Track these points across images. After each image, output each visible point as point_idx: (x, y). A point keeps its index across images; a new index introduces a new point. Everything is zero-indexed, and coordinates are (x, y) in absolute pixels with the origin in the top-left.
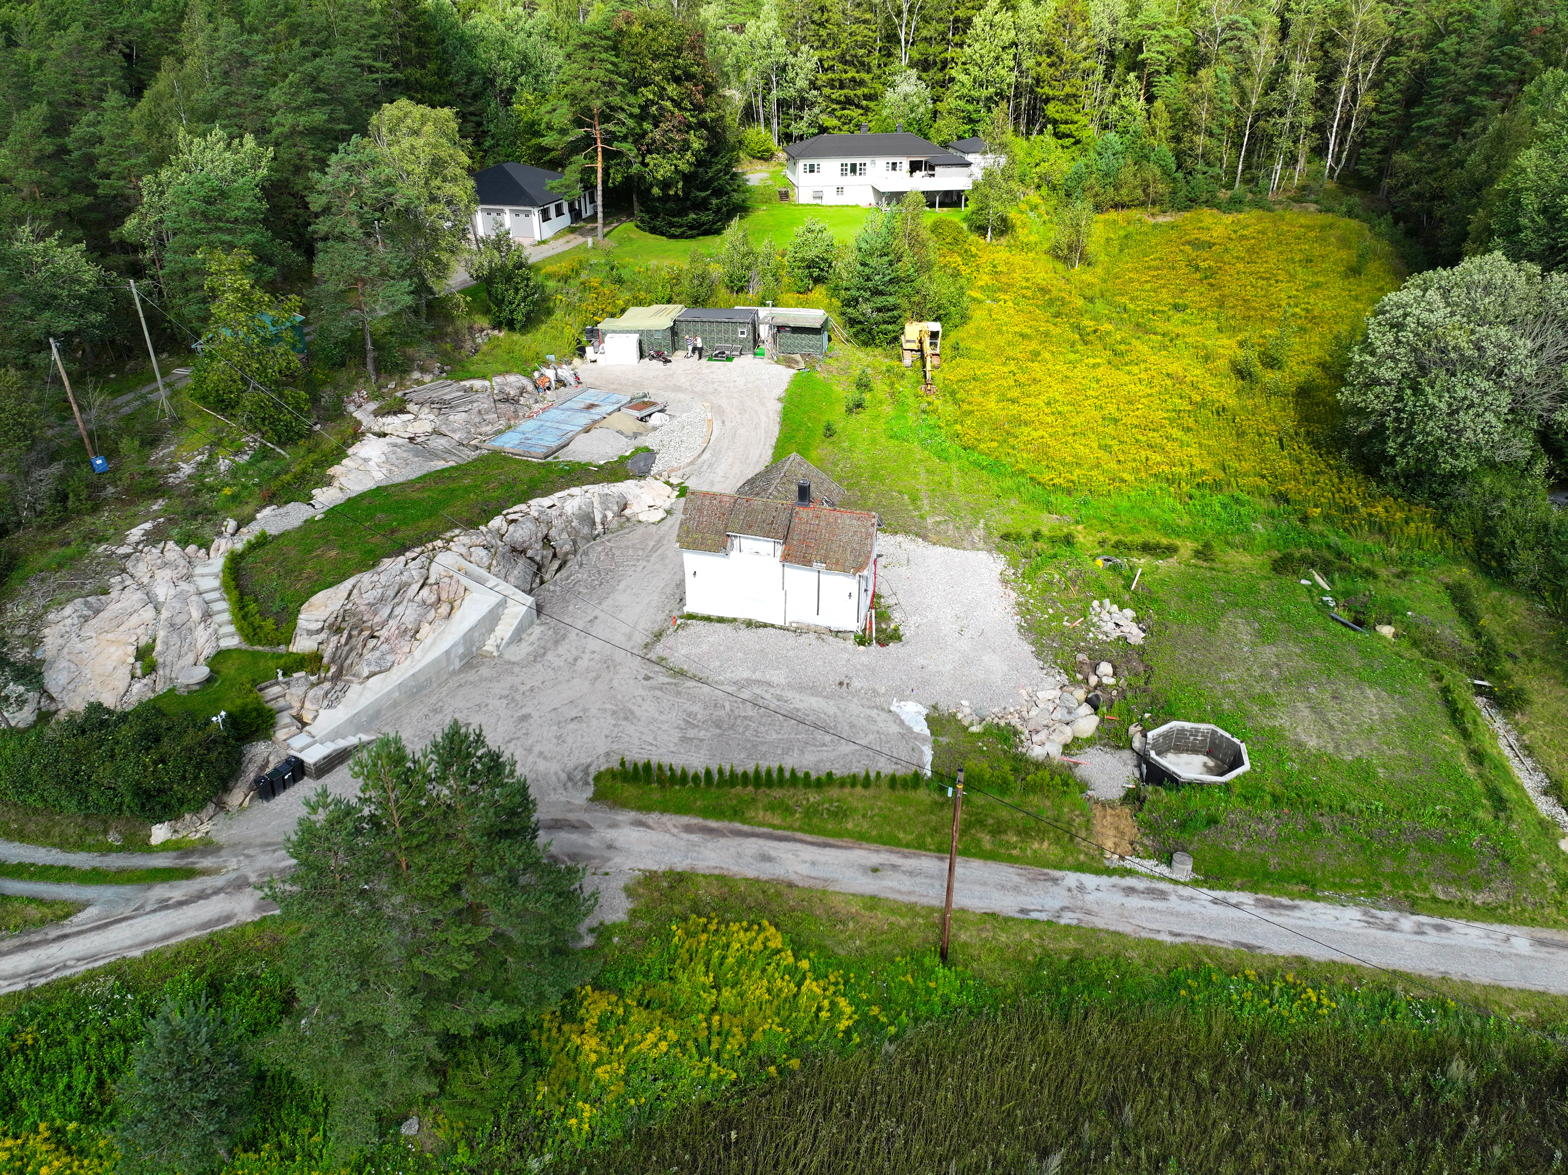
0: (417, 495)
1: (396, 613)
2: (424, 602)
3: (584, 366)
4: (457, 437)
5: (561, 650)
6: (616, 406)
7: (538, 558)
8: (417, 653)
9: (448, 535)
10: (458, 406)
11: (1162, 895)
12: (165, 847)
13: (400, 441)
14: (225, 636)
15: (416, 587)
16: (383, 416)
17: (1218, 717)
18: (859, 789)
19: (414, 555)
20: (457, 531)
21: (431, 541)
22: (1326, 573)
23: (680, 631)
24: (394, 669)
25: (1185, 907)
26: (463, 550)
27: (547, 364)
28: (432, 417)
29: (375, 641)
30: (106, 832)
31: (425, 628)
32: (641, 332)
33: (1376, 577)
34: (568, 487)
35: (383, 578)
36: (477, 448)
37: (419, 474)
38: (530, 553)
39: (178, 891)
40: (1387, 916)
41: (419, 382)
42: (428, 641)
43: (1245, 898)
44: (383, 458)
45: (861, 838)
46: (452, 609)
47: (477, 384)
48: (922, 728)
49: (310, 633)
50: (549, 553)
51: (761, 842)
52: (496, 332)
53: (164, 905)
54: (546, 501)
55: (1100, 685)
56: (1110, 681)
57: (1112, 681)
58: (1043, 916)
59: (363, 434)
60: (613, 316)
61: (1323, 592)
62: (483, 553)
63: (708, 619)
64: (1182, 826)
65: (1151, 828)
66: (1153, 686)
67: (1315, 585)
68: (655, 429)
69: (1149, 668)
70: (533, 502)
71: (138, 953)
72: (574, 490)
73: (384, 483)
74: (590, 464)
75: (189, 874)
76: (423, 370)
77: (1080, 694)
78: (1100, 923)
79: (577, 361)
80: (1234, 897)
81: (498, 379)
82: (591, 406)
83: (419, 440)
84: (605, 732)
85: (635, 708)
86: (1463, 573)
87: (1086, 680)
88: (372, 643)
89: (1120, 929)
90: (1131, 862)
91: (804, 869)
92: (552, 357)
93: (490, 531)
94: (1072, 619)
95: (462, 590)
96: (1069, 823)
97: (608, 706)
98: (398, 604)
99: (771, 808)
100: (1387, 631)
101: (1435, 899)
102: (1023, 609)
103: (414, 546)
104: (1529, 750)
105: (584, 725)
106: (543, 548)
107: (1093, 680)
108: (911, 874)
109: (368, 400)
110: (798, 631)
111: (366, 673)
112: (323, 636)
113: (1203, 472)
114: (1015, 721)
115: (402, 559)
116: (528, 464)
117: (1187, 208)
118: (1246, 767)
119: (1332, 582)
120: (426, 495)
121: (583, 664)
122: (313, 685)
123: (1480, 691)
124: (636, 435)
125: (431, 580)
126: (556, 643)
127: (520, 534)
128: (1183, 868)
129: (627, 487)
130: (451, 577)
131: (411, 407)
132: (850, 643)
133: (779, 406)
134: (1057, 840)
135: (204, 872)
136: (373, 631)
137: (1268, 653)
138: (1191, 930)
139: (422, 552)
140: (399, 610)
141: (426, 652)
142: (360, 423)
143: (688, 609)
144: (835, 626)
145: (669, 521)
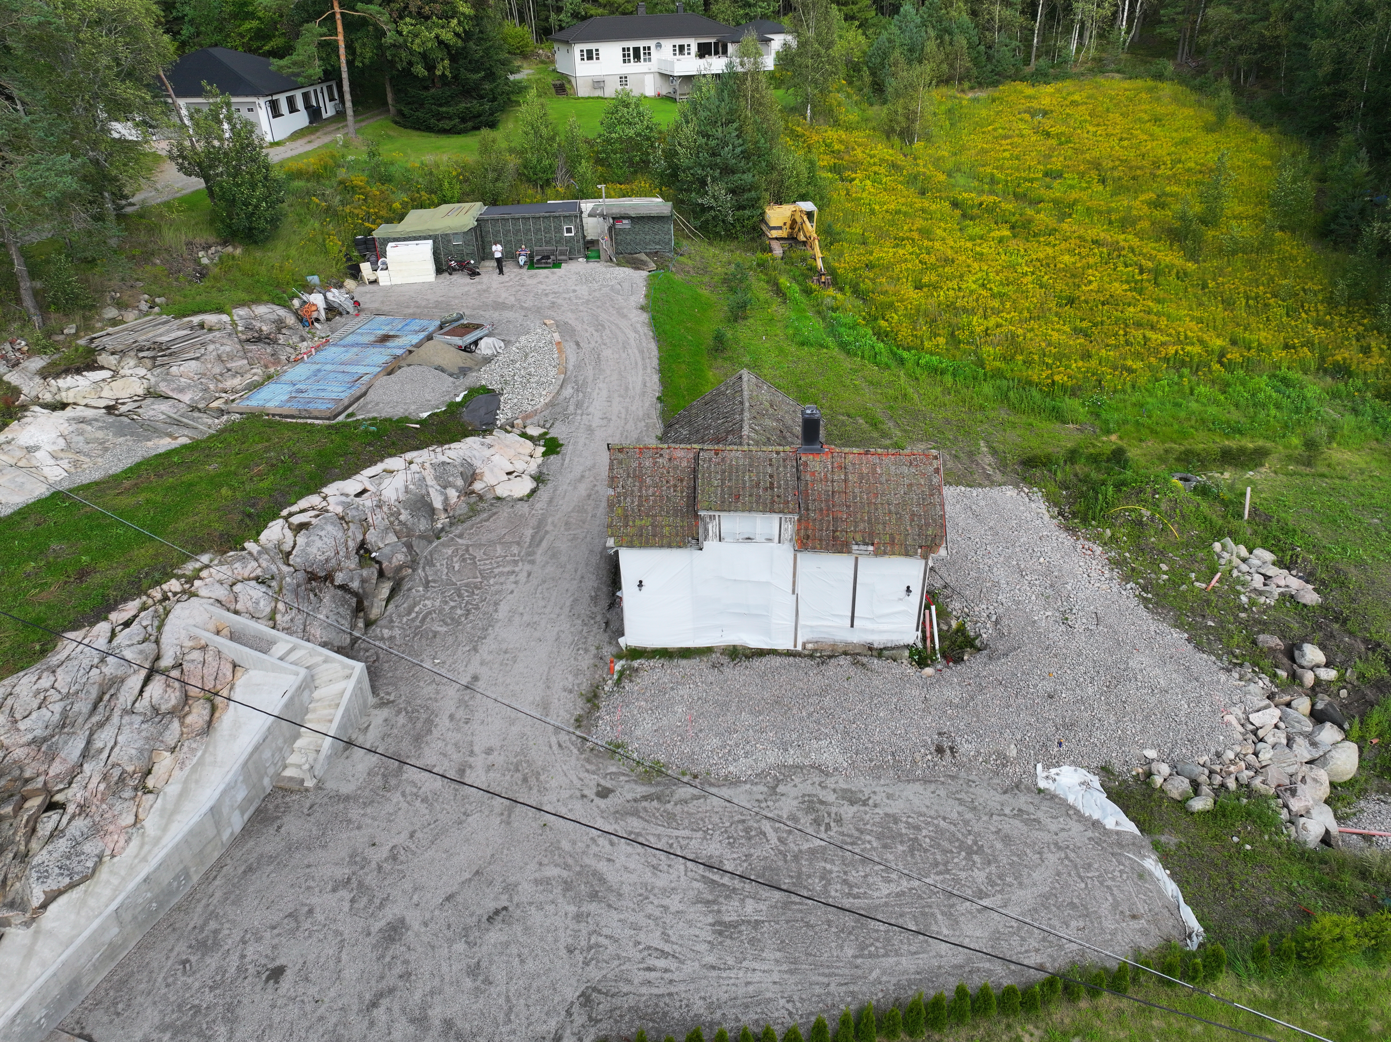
0: (127, 501)
1: (98, 744)
2: (155, 710)
3: (362, 289)
4: (186, 398)
6: (422, 335)
7: (355, 585)
8: (151, 823)
9: (190, 567)
10: (182, 351)
13: (90, 413)
15: (135, 681)
16: (57, 376)
19: (125, 616)
20: (205, 559)
21: (158, 583)
23: (627, 685)
24: (104, 874)
26: (221, 593)
27: (310, 289)
28: (142, 371)
29: (54, 816)
31: (165, 761)
32: (435, 239)
34: (382, 461)
35: (63, 679)
36: (221, 412)
37: (128, 462)
38: (340, 578)
41: (114, 322)
42: (172, 790)
44: (62, 443)
46: (214, 709)
47: (210, 319)
48: (1116, 820)
50: (371, 572)
52: (230, 249)
54: (352, 485)
55: (1320, 684)
56: (1329, 676)
57: (1333, 676)
59: (24, 408)
60: (389, 221)
62: (257, 592)
63: (665, 654)
68: (487, 360)
70: (332, 489)
72: (391, 463)
73: (66, 486)
74: (406, 419)
76: (121, 305)
77: (1305, 706)
79: (350, 284)
81: (242, 312)
82: (385, 339)
83: (123, 409)
84: (565, 939)
85: (602, 866)
87: (1297, 679)
88: (50, 821)
92: (314, 279)
93: (264, 550)
94: (1206, 579)
95: (227, 670)
97: (552, 872)
98: (101, 725)
102: (1124, 570)
103: (125, 600)
105: (518, 928)
106: (361, 565)
107: (1307, 678)
109: (31, 353)
110: (820, 655)
111: (37, 898)
114: (1246, 776)
115: (103, 628)
116: (311, 429)
120: (141, 498)
124: (464, 371)
125: (166, 662)
126: (417, 740)
127: (319, 547)
130: (204, 648)
131: (103, 359)
132: (909, 666)
133: (645, 317)
136: (51, 794)
139: (144, 608)
140: (104, 738)
141: (169, 816)
142: (16, 391)
143: (630, 639)
144: (878, 640)
145: (544, 494)
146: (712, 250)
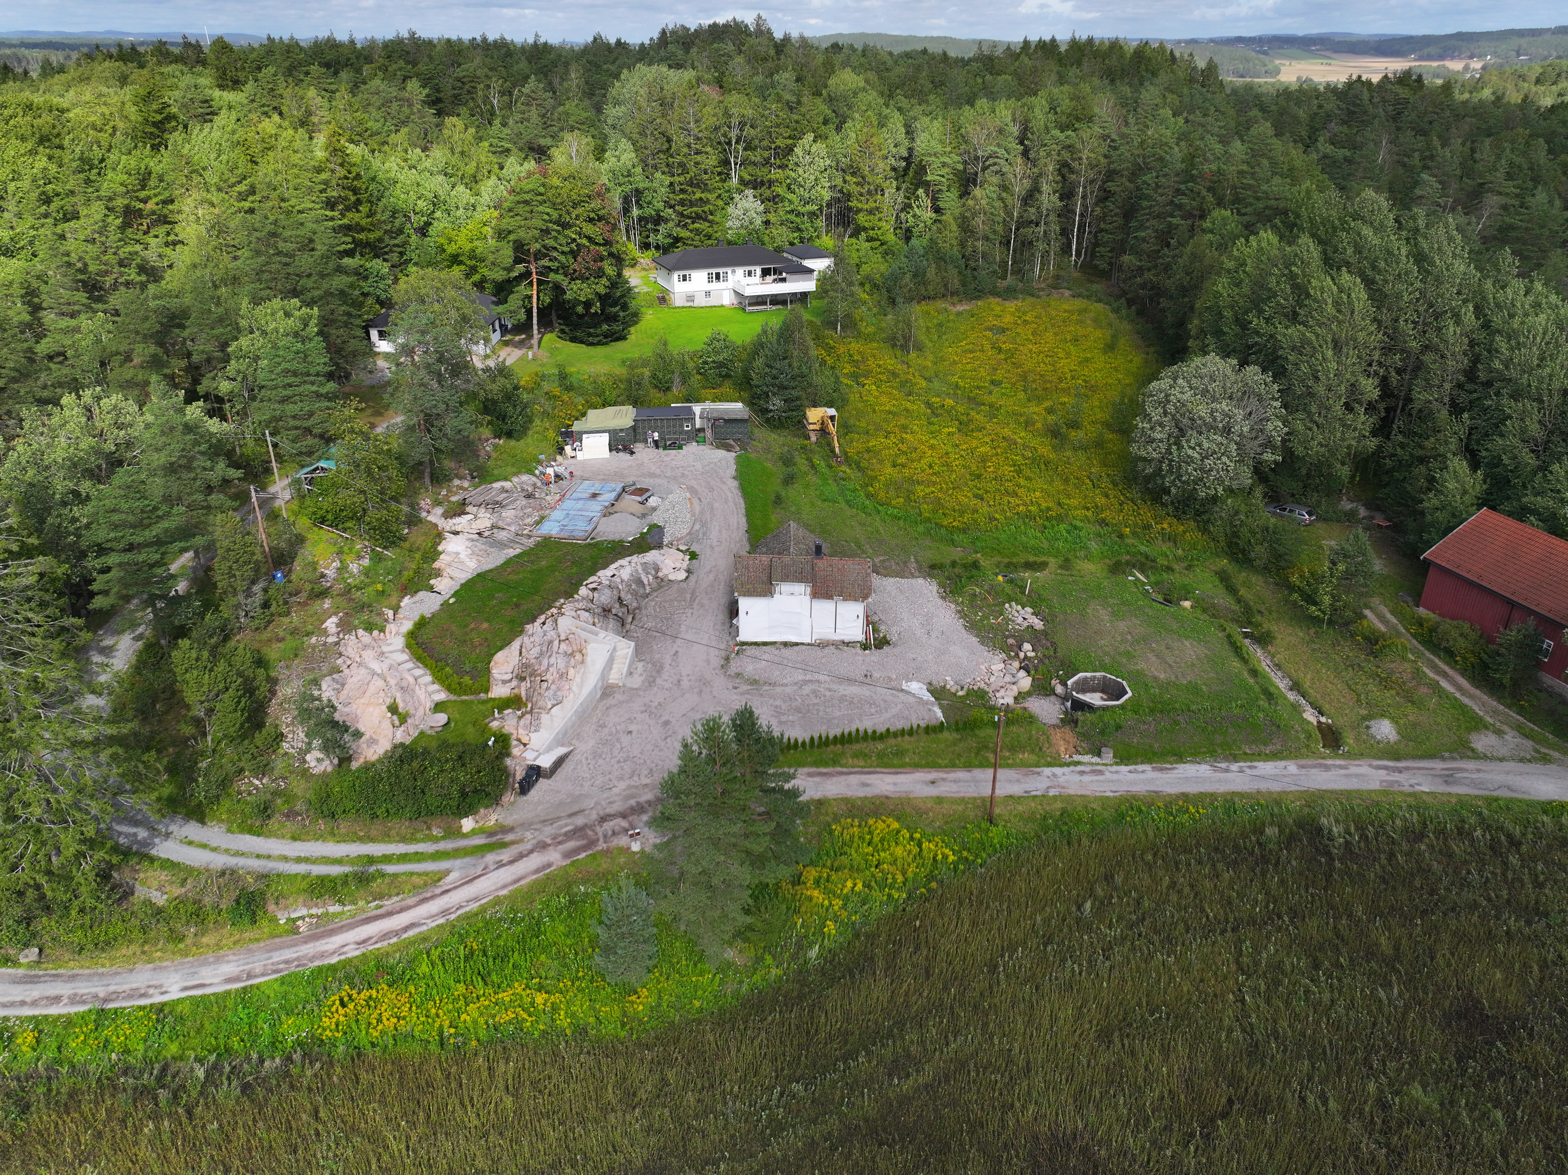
0: (514, 577)
1: (551, 662)
2: (565, 653)
4: (513, 528)
5: (665, 675)
6: (615, 494)
7: (620, 614)
8: (575, 690)
9: (558, 604)
10: (507, 505)
11: (1101, 773)
12: (473, 833)
13: (472, 536)
14: (434, 692)
15: (556, 643)
16: (450, 518)
17: (1103, 668)
18: (907, 737)
19: (542, 620)
20: (562, 601)
21: (549, 609)
22: (1142, 572)
23: (742, 654)
24: (566, 701)
25: (1115, 777)
26: (573, 614)
27: (541, 463)
28: (489, 515)
29: (546, 683)
30: (429, 828)
31: (572, 672)
32: (609, 431)
33: (1173, 570)
34: (617, 561)
35: (534, 639)
36: (530, 536)
38: (614, 611)
39: (505, 855)
40: (1223, 765)
41: (462, 488)
42: (578, 679)
43: (1146, 767)
44: (468, 551)
45: (917, 766)
46: (583, 654)
47: (505, 485)
48: (928, 697)
49: (504, 682)
50: (624, 610)
51: (858, 776)
52: (500, 441)
53: (500, 865)
54: (608, 572)
55: (1026, 657)
56: (1031, 654)
57: (1033, 654)
58: (1039, 793)
59: (443, 534)
60: (579, 420)
61: (1144, 584)
62: (586, 614)
63: (756, 644)
64: (1102, 732)
65: (1084, 736)
66: (1059, 654)
67: (1137, 579)
68: (654, 509)
69: (1053, 644)
70: (601, 573)
71: (504, 892)
72: (621, 562)
73: (480, 570)
74: (621, 541)
75: (504, 845)
76: (459, 477)
77: (1016, 664)
78: (1072, 792)
80: (1140, 768)
81: (515, 479)
82: (595, 496)
83: (486, 534)
86: (1224, 563)
87: (1017, 655)
88: (545, 685)
89: (1083, 792)
90: (1077, 758)
91: (891, 788)
92: (542, 457)
93: (582, 598)
94: (996, 618)
95: (584, 642)
96: (1038, 739)
98: (551, 656)
99: (855, 756)
100: (1187, 604)
101: (1245, 754)
102: (962, 614)
103: (540, 615)
104: (1278, 666)
106: (620, 606)
107: (1022, 655)
108: (954, 781)
109: (433, 506)
110: (822, 645)
111: (549, 706)
112: (514, 683)
113: (1049, 509)
114: (982, 685)
115: (537, 624)
116: (577, 545)
117: (978, 298)
118: (1130, 694)
119: (1147, 577)
120: (520, 576)
121: (685, 683)
122: (520, 718)
123: (1246, 635)
124: (644, 516)
125: (563, 637)
126: (658, 672)
127: (605, 597)
128: (1108, 755)
129: (652, 556)
130: (574, 633)
131: (468, 508)
132: (859, 651)
133: (735, 483)
134: (1032, 751)
135: (513, 843)
136: (543, 677)
137: (1122, 626)
138: (1123, 788)
139: (547, 618)
140: (552, 660)
141: (579, 687)
142: (436, 525)
143: (742, 638)
144: (847, 639)
145: (693, 578)
146: (774, 436)
